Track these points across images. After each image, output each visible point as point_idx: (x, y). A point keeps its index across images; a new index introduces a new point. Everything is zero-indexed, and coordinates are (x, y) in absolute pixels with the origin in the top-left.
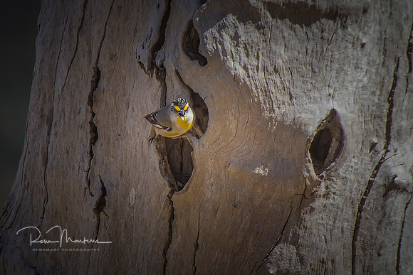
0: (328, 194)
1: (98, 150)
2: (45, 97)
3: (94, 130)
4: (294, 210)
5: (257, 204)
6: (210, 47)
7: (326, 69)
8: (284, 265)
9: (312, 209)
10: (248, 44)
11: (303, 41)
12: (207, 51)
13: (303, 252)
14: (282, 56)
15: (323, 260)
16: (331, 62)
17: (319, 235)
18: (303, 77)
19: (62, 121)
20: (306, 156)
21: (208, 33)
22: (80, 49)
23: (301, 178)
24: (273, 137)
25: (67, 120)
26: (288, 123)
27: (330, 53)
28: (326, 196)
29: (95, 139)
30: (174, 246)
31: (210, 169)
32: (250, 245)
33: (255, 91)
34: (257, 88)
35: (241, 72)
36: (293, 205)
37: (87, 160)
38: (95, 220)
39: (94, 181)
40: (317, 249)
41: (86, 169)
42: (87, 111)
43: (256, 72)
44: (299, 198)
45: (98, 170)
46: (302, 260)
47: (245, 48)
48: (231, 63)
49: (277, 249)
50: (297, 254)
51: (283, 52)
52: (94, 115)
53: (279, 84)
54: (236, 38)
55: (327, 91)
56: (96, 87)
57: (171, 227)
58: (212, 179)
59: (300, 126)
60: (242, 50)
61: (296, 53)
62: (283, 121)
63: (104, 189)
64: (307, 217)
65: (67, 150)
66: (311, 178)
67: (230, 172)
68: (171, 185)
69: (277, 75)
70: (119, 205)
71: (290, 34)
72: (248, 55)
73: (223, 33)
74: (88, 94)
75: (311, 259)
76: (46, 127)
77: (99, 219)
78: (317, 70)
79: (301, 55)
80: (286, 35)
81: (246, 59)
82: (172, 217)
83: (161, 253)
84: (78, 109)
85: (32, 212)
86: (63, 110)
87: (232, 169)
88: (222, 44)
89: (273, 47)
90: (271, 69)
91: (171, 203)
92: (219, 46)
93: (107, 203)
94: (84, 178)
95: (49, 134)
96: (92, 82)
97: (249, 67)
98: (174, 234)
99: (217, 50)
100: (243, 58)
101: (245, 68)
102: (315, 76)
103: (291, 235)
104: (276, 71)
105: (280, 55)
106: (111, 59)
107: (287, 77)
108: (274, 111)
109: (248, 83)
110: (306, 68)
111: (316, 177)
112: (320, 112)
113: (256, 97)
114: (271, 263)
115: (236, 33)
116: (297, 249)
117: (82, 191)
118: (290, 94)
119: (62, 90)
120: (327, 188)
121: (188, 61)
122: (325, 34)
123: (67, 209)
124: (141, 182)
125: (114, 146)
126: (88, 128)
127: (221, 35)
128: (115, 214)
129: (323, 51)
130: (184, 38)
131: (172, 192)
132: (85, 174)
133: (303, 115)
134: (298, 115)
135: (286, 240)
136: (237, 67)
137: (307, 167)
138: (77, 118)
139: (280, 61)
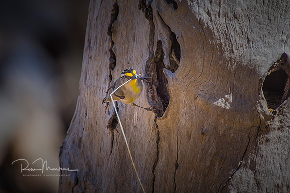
1: (115, 74)
3: (113, 57)
4: (252, 140)
5: (221, 132)
7: (281, 18)
9: (267, 140)
13: (259, 178)
14: (241, 5)
15: (278, 185)
16: (285, 11)
18: (260, 23)
24: (233, 75)
25: (98, 46)
26: (245, 64)
27: (285, 4)
28: (281, 129)
29: (114, 65)
30: (160, 165)
31: (183, 99)
35: (205, 16)
36: (251, 136)
37: (107, 83)
38: (110, 135)
40: (273, 175)
41: (107, 91)
43: (218, 17)
44: (255, 130)
46: (258, 184)
48: (196, 9)
49: (237, 174)
50: (255, 178)
52: (113, 43)
53: (238, 29)
55: (280, 37)
56: (116, 19)
58: (185, 109)
59: (255, 67)
61: (254, 2)
62: (241, 62)
64: (263, 147)
65: (97, 72)
67: (198, 103)
69: (237, 22)
70: (127, 124)
72: (211, 2)
74: (108, 25)
75: (267, 184)
77: (113, 135)
78: (272, 18)
81: (209, 5)
82: (159, 138)
83: (151, 170)
87: (200, 101)
90: (231, 15)
96: (112, 15)
97: (212, 12)
98: (160, 154)
100: (206, 5)
101: (209, 13)
102: (271, 23)
104: (235, 17)
107: (246, 23)
108: (233, 52)
109: (211, 27)
110: (263, 16)
112: (273, 55)
113: (218, 39)
114: (232, 185)
116: (255, 173)
117: (104, 110)
118: (248, 38)
119: (97, 19)
120: (281, 122)
121: (166, 4)
131: (156, 117)
132: (106, 94)
134: (254, 57)
135: (245, 165)
136: (201, 13)
137: (260, 103)
138: (105, 45)
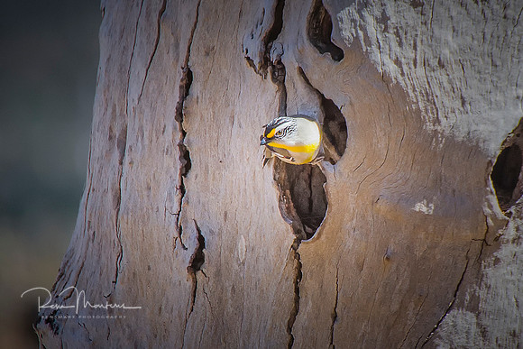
0: (519, 238)
1: (192, 183)
2: (114, 111)
3: (185, 155)
4: (471, 262)
5: (419, 254)
6: (346, 34)
7: (512, 61)
8: (460, 340)
9: (497, 261)
10: (401, 28)
11: (479, 22)
12: (342, 39)
13: (485, 322)
14: (449, 45)
15: (514, 332)
16: (519, 50)
17: (507, 296)
18: (480, 72)
19: (139, 144)
20: (487, 185)
21: (344, 14)
22: (162, 40)
23: (481, 217)
24: (440, 160)
25: (146, 142)
26: (460, 139)
27: (517, 39)
28: (516, 240)
29: (187, 168)
30: (302, 318)
31: (351, 206)
32: (411, 313)
33: (411, 94)
34: (414, 90)
35: (392, 68)
36: (470, 255)
37: (176, 198)
38: (190, 284)
39: (186, 227)
40: (506, 316)
41: (176, 212)
42: (175, 128)
43: (413, 67)
44: (478, 245)
45: (192, 212)
46: (484, 333)
47: (397, 34)
48: (376, 56)
49: (449, 319)
50: (478, 324)
51: (450, 38)
52: (184, 134)
53: (446, 84)
54: (383, 20)
55: (514, 92)
56: (187, 94)
57: (297, 290)
58: (354, 221)
59: (477, 142)
60: (391, 36)
61: (469, 39)
62: (453, 136)
63: (201, 239)
64: (490, 271)
65: (148, 184)
66: (494, 217)
67: (379, 210)
68: (297, 232)
69: (443, 71)
70: (223, 261)
71: (460, 13)
72: (400, 44)
73: (365, 14)
74: (176, 104)
75: (498, 330)
76: (116, 154)
77: (195, 282)
78: (499, 63)
79: (476, 42)
80: (454, 14)
81: (398, 49)
82: (299, 276)
83: (285, 328)
84: (163, 126)
85: (101, 274)
86: (141, 129)
87: (382, 206)
88: (363, 29)
89: (437, 32)
90: (434, 63)
91: (297, 256)
92: (359, 31)
93: (206, 258)
94: (173, 224)
95: (121, 163)
96: (181, 87)
97: (403, 60)
98: (302, 300)
99: (357, 38)
100: (393, 49)
101: (398, 62)
102: (497, 71)
103: (468, 298)
104: (441, 65)
105: (447, 43)
106: (207, 54)
107: (458, 73)
108: (439, 122)
109: (403, 84)
110: (483, 60)
111: (501, 215)
112: (505, 122)
113: (414, 103)
114: (440, 338)
115: (384, 13)
116: (477, 316)
117: (171, 242)
118: (462, 98)
119: (139, 99)
120: (518, 229)
121: (317, 54)
122: (510, 12)
123: (149, 269)
124: (254, 228)
125: (214, 178)
126: (177, 153)
127: (362, 17)
128: (218, 274)
129: (506, 35)
130: (310, 23)
131: (298, 241)
132: (174, 218)
133: (482, 127)
134: (474, 127)
135: (461, 305)
136: (386, 61)
137: (488, 200)
138: (161, 139)
139: (447, 52)
